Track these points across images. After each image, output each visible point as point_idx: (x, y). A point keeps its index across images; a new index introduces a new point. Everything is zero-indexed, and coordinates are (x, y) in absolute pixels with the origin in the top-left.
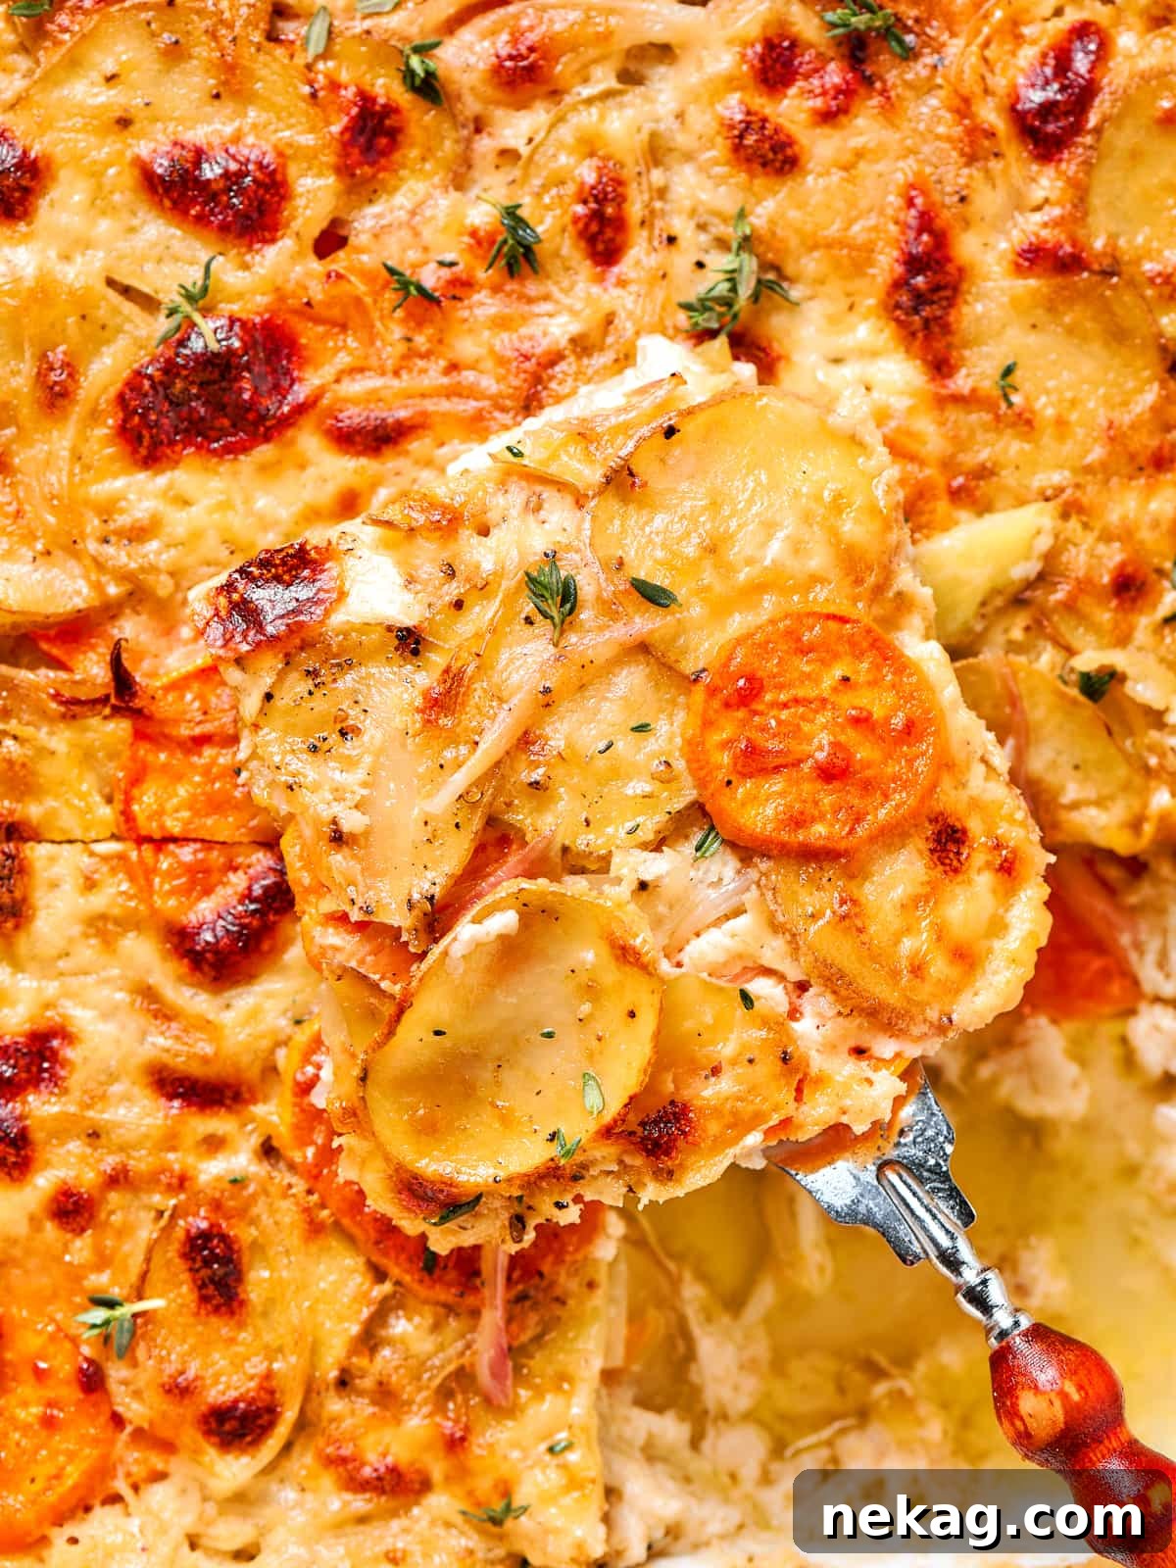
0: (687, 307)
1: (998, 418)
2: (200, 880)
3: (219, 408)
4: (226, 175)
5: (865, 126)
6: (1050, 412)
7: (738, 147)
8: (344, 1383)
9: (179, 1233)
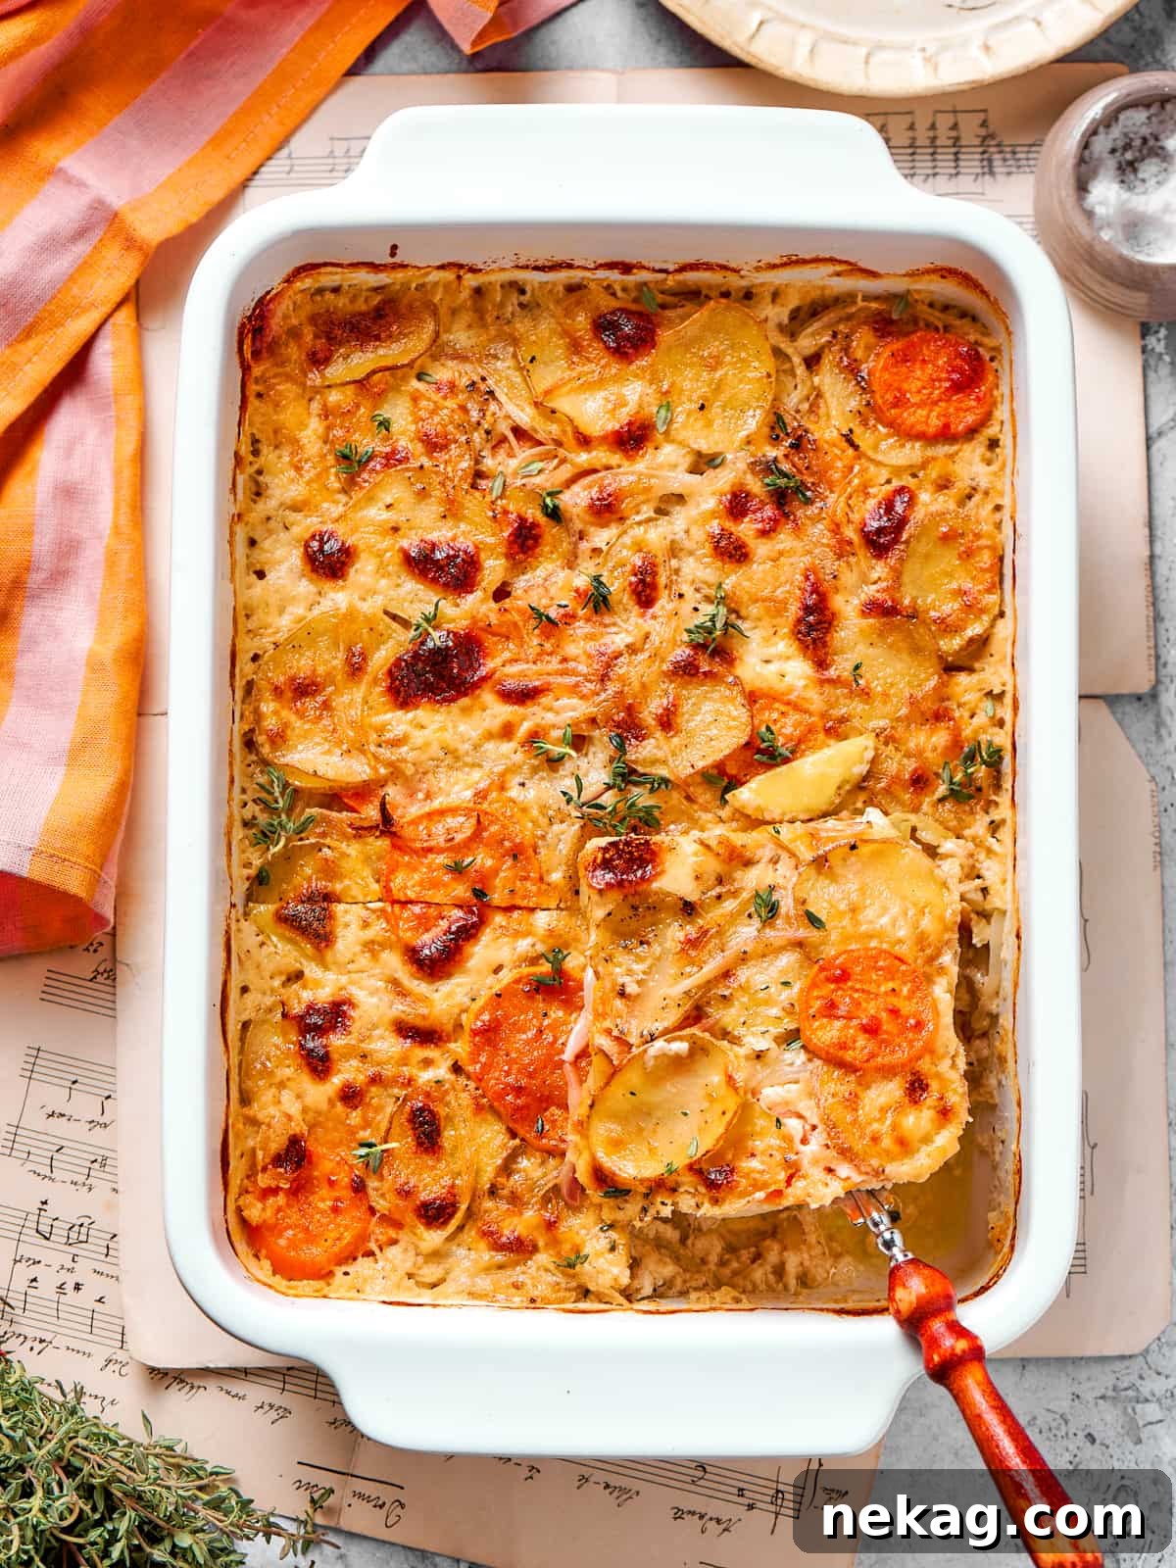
0: (689, 631)
1: (851, 692)
2: (424, 923)
3: (440, 676)
4: (448, 557)
5: (784, 539)
6: (879, 689)
7: (716, 548)
8: (493, 1192)
9: (407, 1108)
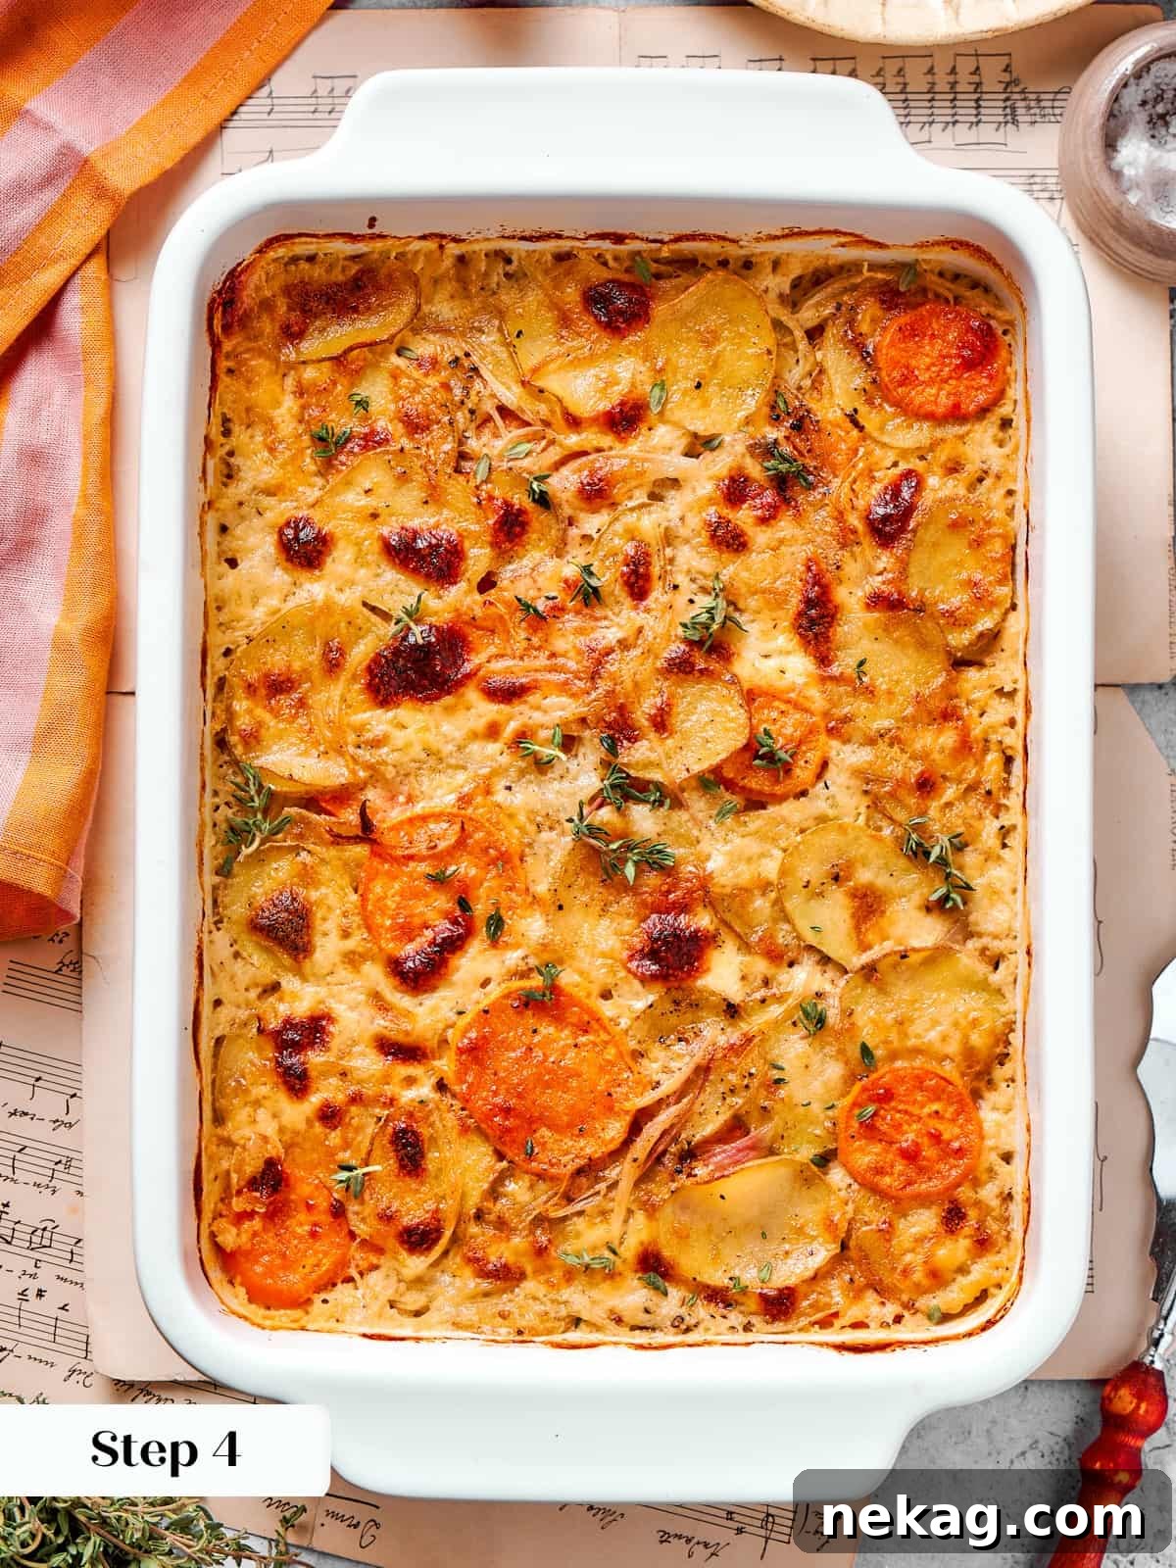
0: (685, 626)
1: (855, 689)
2: (407, 932)
3: (422, 675)
4: (430, 545)
5: (785, 527)
6: (884, 687)
7: (713, 537)
8: (479, 1216)
9: (390, 1130)
